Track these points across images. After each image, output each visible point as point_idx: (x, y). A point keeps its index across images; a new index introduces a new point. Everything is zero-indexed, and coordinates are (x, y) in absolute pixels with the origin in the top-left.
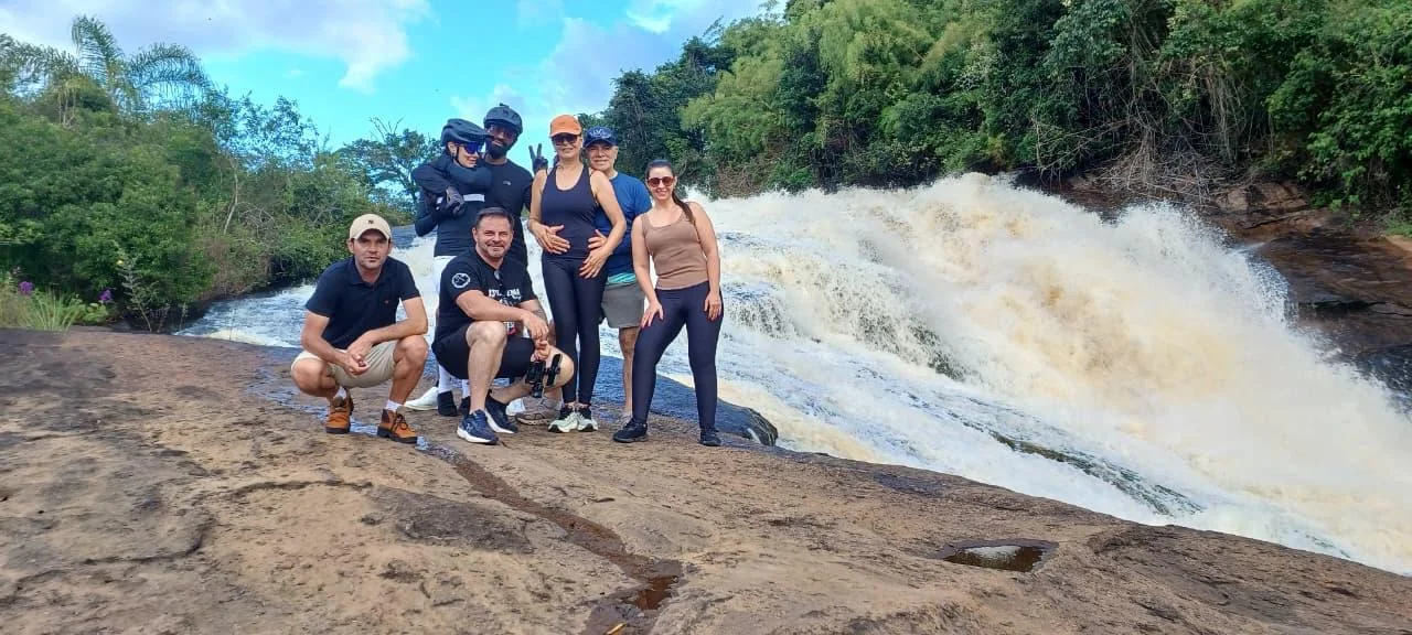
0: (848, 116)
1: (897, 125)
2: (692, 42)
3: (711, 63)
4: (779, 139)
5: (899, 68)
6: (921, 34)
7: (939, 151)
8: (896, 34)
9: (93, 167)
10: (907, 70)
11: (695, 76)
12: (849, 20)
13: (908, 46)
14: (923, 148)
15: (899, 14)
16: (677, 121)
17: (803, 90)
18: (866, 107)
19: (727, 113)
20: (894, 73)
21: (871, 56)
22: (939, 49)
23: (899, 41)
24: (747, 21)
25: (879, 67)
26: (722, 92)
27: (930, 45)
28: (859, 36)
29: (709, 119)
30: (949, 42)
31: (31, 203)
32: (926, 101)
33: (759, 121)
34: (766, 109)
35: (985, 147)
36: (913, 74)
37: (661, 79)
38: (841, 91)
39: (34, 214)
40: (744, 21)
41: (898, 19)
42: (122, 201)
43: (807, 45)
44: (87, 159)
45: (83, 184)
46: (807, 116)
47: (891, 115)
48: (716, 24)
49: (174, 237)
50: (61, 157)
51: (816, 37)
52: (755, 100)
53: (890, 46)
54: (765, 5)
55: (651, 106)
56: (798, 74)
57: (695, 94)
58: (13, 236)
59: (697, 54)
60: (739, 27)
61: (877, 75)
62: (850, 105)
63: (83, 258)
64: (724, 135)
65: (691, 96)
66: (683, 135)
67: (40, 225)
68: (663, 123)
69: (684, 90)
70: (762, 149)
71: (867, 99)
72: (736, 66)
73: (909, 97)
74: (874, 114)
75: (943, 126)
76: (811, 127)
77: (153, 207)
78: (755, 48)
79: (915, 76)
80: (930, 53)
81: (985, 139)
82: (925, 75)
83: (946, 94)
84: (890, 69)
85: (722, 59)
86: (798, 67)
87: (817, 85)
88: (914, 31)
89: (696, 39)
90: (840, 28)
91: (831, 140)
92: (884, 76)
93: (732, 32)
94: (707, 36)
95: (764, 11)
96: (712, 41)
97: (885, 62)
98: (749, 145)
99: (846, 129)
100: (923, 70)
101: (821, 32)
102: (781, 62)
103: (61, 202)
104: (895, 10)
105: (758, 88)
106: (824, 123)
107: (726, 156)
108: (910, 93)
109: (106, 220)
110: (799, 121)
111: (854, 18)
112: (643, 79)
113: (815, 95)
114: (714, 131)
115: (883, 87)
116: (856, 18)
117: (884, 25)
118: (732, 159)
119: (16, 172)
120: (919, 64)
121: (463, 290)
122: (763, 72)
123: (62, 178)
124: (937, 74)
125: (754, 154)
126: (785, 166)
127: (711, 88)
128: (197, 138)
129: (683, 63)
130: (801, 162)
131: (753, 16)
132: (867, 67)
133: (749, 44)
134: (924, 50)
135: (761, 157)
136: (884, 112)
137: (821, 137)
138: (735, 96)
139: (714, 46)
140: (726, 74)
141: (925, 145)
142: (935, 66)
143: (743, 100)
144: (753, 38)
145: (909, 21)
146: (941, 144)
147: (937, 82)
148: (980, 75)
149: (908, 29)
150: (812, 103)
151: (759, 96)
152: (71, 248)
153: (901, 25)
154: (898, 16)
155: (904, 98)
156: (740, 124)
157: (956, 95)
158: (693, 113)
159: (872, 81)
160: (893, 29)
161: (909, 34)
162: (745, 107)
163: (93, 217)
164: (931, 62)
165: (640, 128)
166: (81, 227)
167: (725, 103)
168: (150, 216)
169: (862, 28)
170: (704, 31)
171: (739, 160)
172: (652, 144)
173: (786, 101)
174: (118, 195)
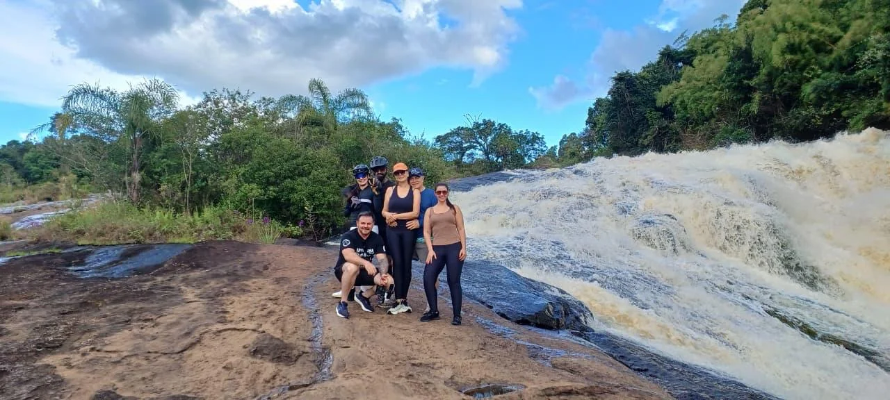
0: (775, 91)
1: (812, 96)
2: (665, 49)
3: (680, 61)
4: (727, 109)
5: (814, 55)
6: (834, 30)
7: (844, 113)
8: (812, 32)
9: (300, 160)
10: (821, 57)
11: (668, 71)
12: (775, 27)
13: (822, 40)
14: (832, 112)
15: (814, 18)
16: (654, 101)
17: (742, 75)
18: (788, 84)
19: (688, 93)
20: (811, 59)
21: (792, 48)
22: (846, 40)
23: (814, 36)
24: (707, 31)
25: (798, 57)
26: (684, 79)
27: (840, 38)
28: (781, 37)
29: (676, 98)
30: (855, 34)
31: (273, 179)
32: (834, 78)
33: (711, 97)
34: (716, 89)
35: (881, 110)
36: (826, 59)
37: (644, 74)
38: (769, 74)
39: (273, 184)
40: (703, 32)
41: (813, 21)
42: (311, 177)
43: (744, 46)
44: (298, 156)
45: (295, 169)
46: (745, 93)
47: (807, 89)
48: (682, 36)
49: (334, 194)
50: (286, 156)
51: (750, 39)
52: (708, 83)
53: (806, 40)
54: (719, 19)
55: (635, 92)
56: (738, 65)
57: (667, 82)
58: (264, 195)
59: (669, 56)
60: (700, 35)
61: (797, 62)
62: (776, 84)
63: (293, 204)
64: (685, 108)
65: (664, 84)
66: (658, 109)
67: (276, 189)
68: (644, 102)
69: (659, 81)
70: (712, 116)
71: (789, 78)
72: (696, 62)
73: (822, 76)
74: (796, 89)
75: (848, 95)
76: (748, 100)
77: (325, 179)
78: (711, 49)
79: (827, 60)
80: (840, 43)
81: (881, 104)
82: (835, 59)
83: (853, 72)
84: (808, 57)
85: (687, 57)
86: (739, 60)
87: (753, 71)
88: (827, 29)
89: (668, 46)
90: (767, 32)
91: (764, 108)
92: (803, 62)
93: (695, 39)
94: (676, 44)
95: (718, 23)
96: (681, 47)
97: (804, 52)
98: (703, 114)
99: (775, 100)
100: (833, 56)
101: (753, 36)
102: (726, 57)
103: (285, 178)
104: (810, 16)
105: (710, 76)
106: (757, 96)
107: (686, 121)
108: (823, 72)
109: (304, 186)
110: (739, 96)
111: (777, 25)
112: (631, 76)
113: (750, 78)
114: (678, 106)
115: (803, 69)
116: (779, 25)
117: (802, 27)
118: (691, 123)
119: (267, 164)
120: (831, 52)
121: (346, 248)
122: (714, 65)
123: (286, 167)
124: (845, 58)
125: (707, 119)
126: (730, 127)
127: (678, 78)
128: (356, 140)
129: (659, 63)
130: (739, 125)
131: (711, 27)
132: (788, 57)
133: (707, 47)
134: (835, 40)
135: (713, 121)
136: (803, 87)
137: (754, 107)
138: (694, 82)
139: (682, 49)
140: (688, 68)
141: (834, 110)
142: (843, 52)
143: (700, 84)
144: (709, 43)
145: (823, 21)
146: (848, 108)
147: (845, 63)
148: (875, 58)
149: (821, 28)
150: (748, 84)
151: (711, 81)
152: (289, 200)
153: (816, 26)
154: (814, 19)
155: (818, 76)
156: (696, 100)
157: (858, 73)
158: (664, 96)
159: (793, 66)
160: (809, 29)
161: (822, 31)
162: (702, 88)
163: (298, 185)
164: (839, 50)
165: (628, 107)
166: (293, 190)
167: (688, 86)
168: (323, 183)
169: (784, 31)
170: (674, 41)
171: (697, 124)
172: (637, 117)
173: (729, 83)
174: (309, 174)
